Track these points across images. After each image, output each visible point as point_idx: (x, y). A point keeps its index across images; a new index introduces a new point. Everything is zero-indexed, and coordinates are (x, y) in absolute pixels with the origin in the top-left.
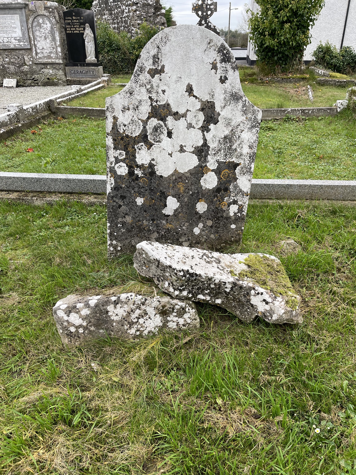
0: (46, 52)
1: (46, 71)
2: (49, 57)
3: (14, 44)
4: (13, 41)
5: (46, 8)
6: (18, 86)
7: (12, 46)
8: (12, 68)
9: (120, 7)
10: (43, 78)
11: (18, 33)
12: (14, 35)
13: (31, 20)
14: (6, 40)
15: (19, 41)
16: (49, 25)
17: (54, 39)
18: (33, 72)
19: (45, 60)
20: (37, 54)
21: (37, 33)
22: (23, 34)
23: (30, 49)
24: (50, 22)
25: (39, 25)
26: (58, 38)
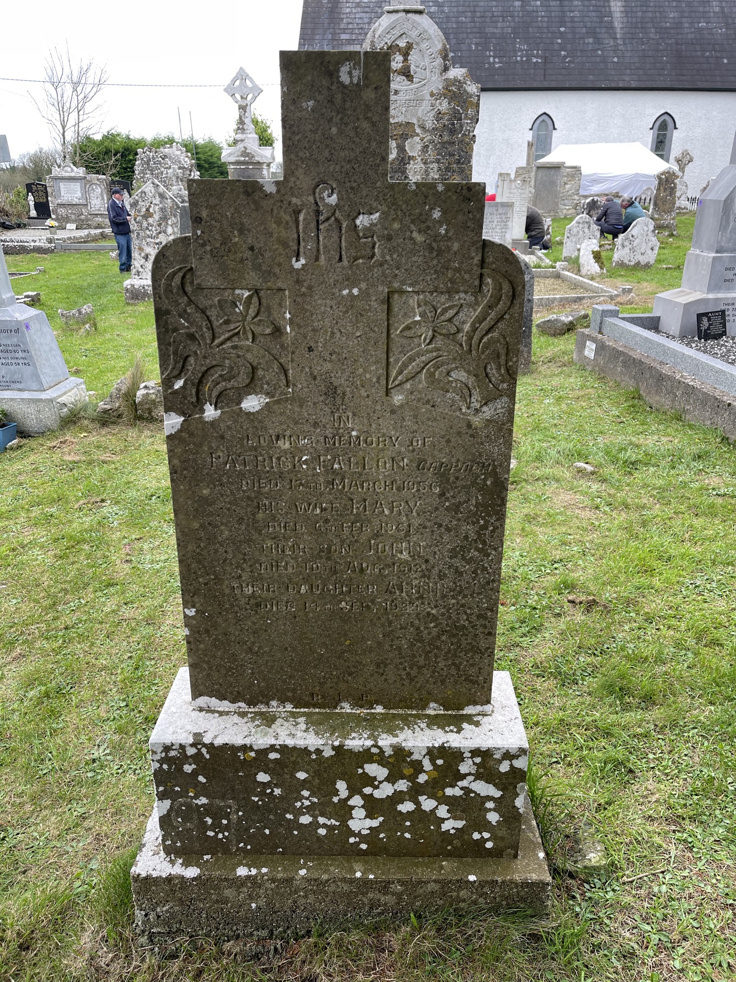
0: (97, 207)
1: (97, 219)
2: (99, 210)
3: (75, 201)
4: (75, 199)
5: (98, 180)
6: (77, 229)
7: (74, 203)
8: (73, 217)
9: (159, 169)
10: (95, 224)
11: (79, 194)
12: (76, 195)
13: (88, 186)
14: (70, 198)
15: (79, 199)
16: (100, 190)
17: (103, 199)
18: (88, 220)
19: (97, 212)
20: (91, 208)
21: (92, 195)
22: (82, 195)
23: (87, 205)
24: (101, 188)
25: (93, 189)
26: (106, 198)
